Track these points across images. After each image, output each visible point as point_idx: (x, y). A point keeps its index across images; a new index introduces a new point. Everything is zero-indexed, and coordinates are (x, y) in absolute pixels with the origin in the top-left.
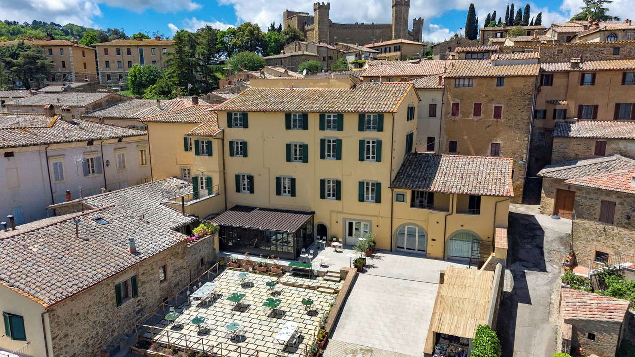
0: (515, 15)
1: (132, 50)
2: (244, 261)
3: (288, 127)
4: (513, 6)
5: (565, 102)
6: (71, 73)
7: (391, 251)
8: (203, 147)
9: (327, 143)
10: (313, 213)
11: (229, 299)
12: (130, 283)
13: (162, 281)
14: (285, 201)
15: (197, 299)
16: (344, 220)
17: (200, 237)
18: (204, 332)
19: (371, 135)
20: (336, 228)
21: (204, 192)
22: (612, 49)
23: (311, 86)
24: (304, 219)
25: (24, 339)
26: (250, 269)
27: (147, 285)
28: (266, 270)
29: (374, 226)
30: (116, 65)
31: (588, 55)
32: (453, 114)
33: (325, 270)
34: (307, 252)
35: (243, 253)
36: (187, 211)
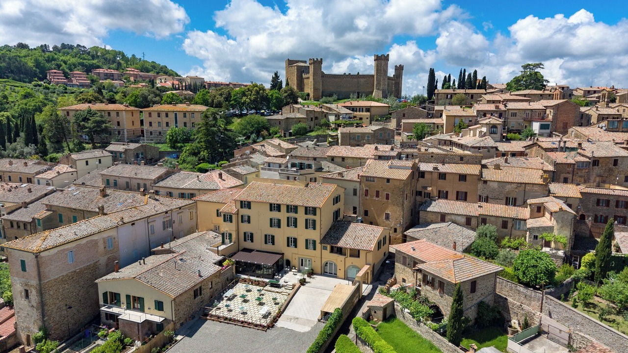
0: (466, 77)
1: (169, 114)
2: (247, 279)
3: (271, 210)
4: (465, 70)
5: (431, 188)
6: (123, 130)
7: (321, 275)
8: (228, 218)
9: (290, 219)
10: (283, 254)
11: (240, 297)
12: (199, 289)
13: (210, 288)
14: (269, 247)
15: (226, 297)
16: (299, 258)
17: (227, 267)
18: (230, 311)
19: (310, 217)
20: (295, 262)
21: (227, 241)
22: (459, 158)
23: (285, 184)
24: (278, 257)
25: (163, 310)
26: (250, 283)
27: (205, 290)
28: (258, 284)
29: (313, 261)
30: (157, 124)
31: (447, 160)
32: (366, 195)
33: (286, 284)
34: (278, 275)
35: (247, 275)
36: (220, 254)
